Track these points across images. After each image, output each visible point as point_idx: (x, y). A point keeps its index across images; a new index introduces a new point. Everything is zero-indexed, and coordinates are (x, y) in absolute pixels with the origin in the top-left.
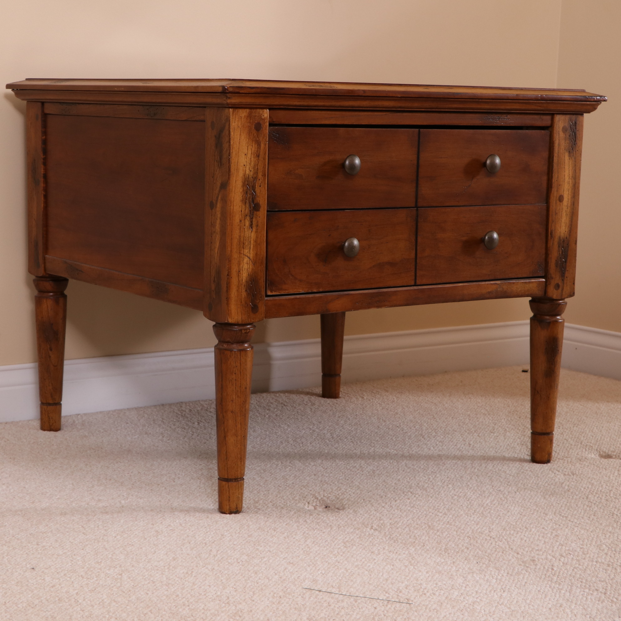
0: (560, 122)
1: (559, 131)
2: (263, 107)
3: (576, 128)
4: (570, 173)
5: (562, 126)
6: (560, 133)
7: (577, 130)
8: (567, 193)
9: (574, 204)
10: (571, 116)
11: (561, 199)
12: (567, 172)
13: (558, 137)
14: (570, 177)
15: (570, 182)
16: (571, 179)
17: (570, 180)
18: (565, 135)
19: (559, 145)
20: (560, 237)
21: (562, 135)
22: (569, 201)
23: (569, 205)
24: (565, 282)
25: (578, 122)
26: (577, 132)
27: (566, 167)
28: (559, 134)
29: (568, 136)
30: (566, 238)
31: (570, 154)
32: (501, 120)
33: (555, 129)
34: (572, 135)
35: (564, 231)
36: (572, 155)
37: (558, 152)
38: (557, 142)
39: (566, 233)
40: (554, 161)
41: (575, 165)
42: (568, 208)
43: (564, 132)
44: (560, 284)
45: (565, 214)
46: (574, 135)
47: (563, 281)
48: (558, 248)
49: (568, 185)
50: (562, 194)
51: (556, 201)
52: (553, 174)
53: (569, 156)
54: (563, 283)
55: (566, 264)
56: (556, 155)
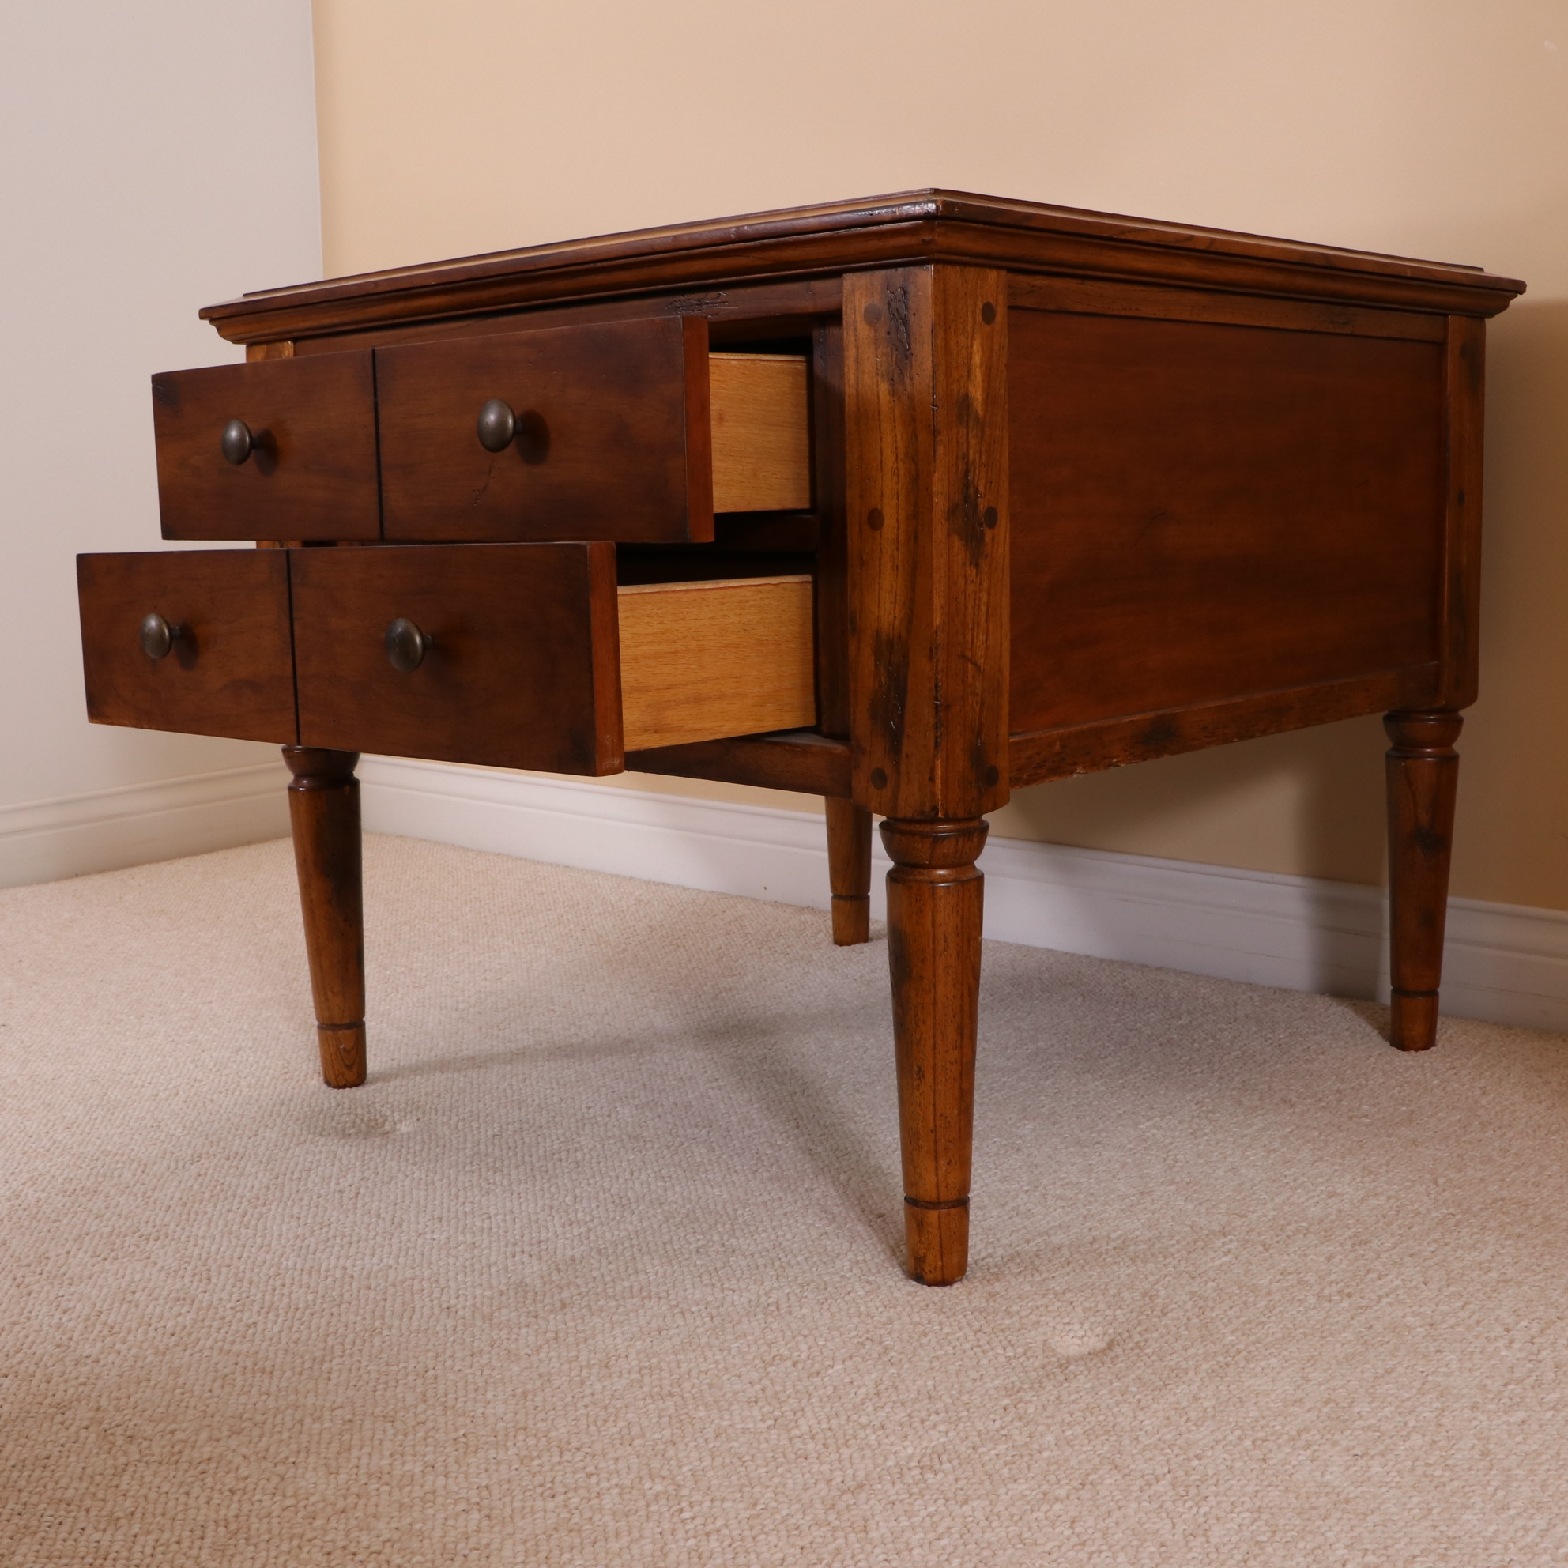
0: (857, 296)
1: (855, 322)
2: (281, 338)
3: (907, 309)
4: (900, 444)
5: (864, 306)
6: (859, 327)
7: (912, 312)
8: (894, 502)
9: (916, 538)
10: (891, 272)
11: (875, 519)
12: (888, 439)
13: (853, 339)
14: (901, 456)
15: (902, 472)
16: (902, 461)
17: (900, 465)
18: (876, 331)
19: (857, 361)
20: (878, 634)
21: (864, 330)
22: (902, 528)
23: (901, 539)
24: (903, 768)
25: (912, 289)
26: (912, 319)
27: (883, 425)
28: (855, 329)
29: (883, 334)
30: (899, 637)
31: (893, 385)
32: (704, 307)
33: (844, 317)
34: (898, 328)
35: (891, 617)
36: (900, 388)
37: (857, 383)
38: (851, 353)
39: (897, 622)
40: (847, 408)
41: (914, 419)
42: (897, 549)
43: (870, 323)
44: (888, 771)
45: (890, 564)
46: (902, 328)
47: (898, 765)
48: (876, 665)
49: (895, 479)
50: (879, 507)
51: (860, 527)
52: (847, 448)
53: (893, 393)
54: (898, 772)
55: (901, 717)
56: (850, 391)
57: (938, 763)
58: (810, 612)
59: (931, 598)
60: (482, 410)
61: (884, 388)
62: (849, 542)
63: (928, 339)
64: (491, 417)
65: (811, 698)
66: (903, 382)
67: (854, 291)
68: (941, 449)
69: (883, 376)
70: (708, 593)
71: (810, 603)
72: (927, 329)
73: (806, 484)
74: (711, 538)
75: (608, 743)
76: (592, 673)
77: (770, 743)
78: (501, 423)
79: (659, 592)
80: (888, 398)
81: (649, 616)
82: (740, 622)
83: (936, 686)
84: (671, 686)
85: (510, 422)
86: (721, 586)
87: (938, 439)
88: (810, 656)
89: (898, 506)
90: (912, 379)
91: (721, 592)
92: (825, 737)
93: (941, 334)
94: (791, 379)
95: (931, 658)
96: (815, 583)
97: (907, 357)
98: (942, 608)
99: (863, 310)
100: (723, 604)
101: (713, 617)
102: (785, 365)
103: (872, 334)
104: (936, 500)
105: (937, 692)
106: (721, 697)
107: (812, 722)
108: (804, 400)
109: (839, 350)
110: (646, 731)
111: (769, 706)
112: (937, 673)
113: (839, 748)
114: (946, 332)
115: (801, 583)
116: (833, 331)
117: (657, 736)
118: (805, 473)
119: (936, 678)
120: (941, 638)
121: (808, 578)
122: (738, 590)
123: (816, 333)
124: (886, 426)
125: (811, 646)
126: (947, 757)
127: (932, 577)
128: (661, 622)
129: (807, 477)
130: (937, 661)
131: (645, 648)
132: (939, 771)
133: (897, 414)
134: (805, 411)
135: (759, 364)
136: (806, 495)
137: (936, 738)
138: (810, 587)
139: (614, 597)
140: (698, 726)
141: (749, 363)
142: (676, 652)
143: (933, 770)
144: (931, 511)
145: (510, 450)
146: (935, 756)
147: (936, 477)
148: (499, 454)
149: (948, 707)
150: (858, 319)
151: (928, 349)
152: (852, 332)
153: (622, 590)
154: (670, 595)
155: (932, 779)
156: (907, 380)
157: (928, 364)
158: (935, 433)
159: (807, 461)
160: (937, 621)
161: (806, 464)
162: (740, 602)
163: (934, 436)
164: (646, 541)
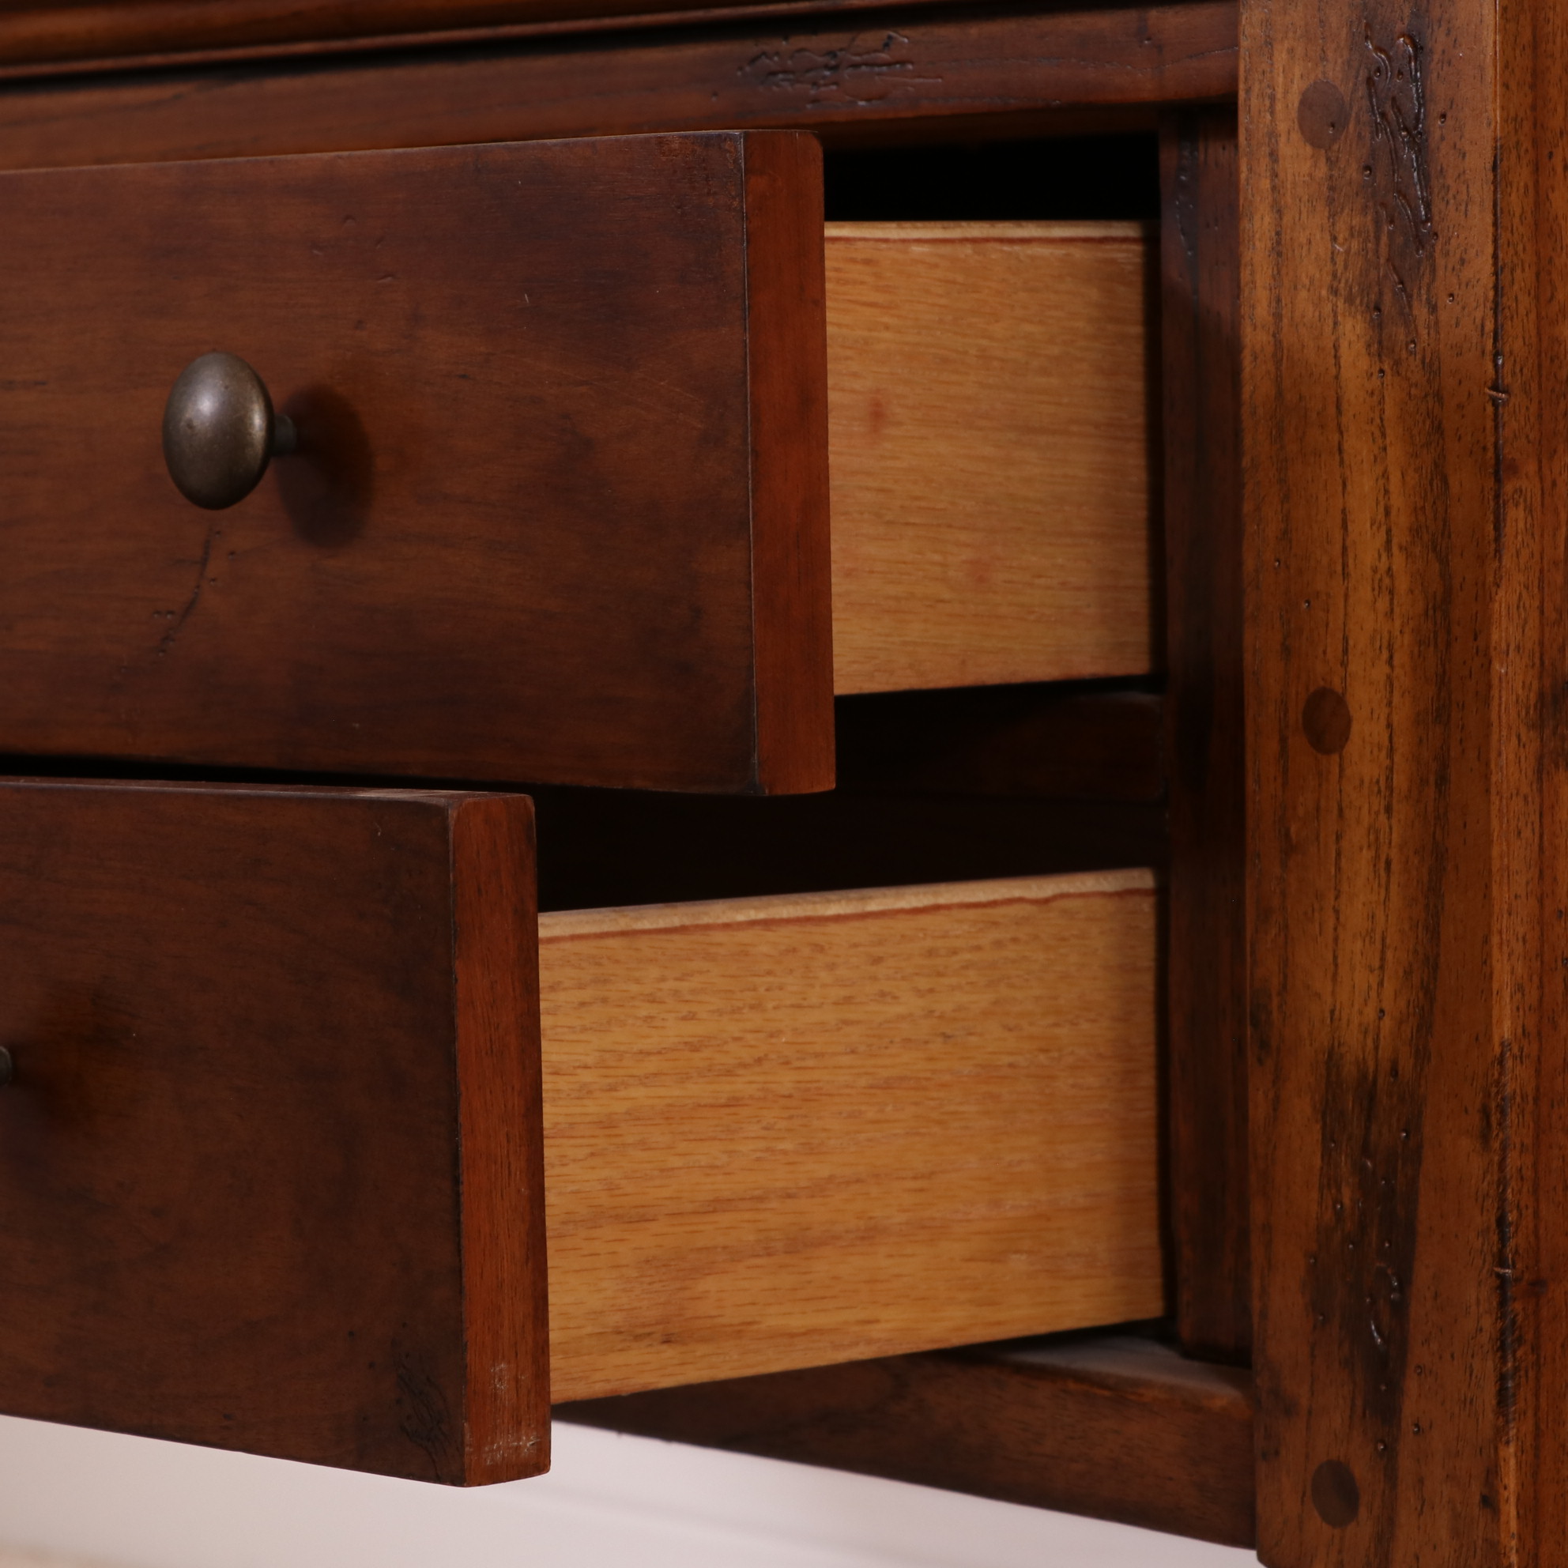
0: (1281, 56)
1: (1273, 135)
3: (1422, 99)
4: (1397, 501)
5: (1298, 86)
6: (1285, 150)
8: (1380, 671)
9: (1442, 780)
11: (1324, 720)
12: (1364, 484)
13: (1265, 184)
14: (1401, 537)
15: (1403, 584)
17: (1399, 560)
18: (1332, 163)
19: (1278, 249)
20: (1332, 1059)
22: (1402, 744)
23: (1400, 781)
24: (1405, 1463)
25: (1438, 41)
26: (1437, 129)
27: (1351, 442)
28: (1274, 155)
29: (1353, 172)
30: (1394, 1072)
31: (1378, 326)
32: (847, 73)
33: (1243, 118)
34: (1395, 156)
35: (1370, 1013)
36: (1401, 335)
37: (1278, 316)
38: (1259, 225)
39: (1387, 1023)
40: (1247, 390)
41: (1438, 429)
42: (1388, 810)
43: (1314, 139)
44: (1362, 1469)
45: (1367, 855)
46: (1408, 155)
47: (1388, 1455)
48: (1327, 1155)
49: (1382, 604)
50: (1337, 684)
51: (1283, 741)
52: (1247, 507)
53: (1380, 347)
54: (1391, 1476)
55: (1400, 1310)
56: (1255, 337)
57: (1509, 1452)
58: (1148, 981)
59: (1486, 961)
60: (179, 385)
61: (1353, 330)
62: (1251, 784)
63: (1481, 190)
64: (205, 405)
65: (1150, 1237)
66: (1407, 319)
67: (1269, 43)
68: (1516, 517)
69: (1350, 300)
70: (833, 928)
71: (1145, 953)
72: (1479, 161)
73: (1138, 601)
74: (825, 781)
75: (502, 1387)
76: (457, 1181)
77: (1020, 1369)
78: (232, 424)
79: (682, 930)
80: (1364, 363)
81: (652, 999)
82: (930, 1013)
83: (1501, 1221)
84: (718, 1205)
85: (258, 420)
86: (873, 906)
87: (1509, 488)
88: (1147, 1112)
89: (1390, 680)
90: (1433, 309)
91: (874, 926)
92: (1188, 1353)
93: (1522, 176)
94: (1094, 294)
95: (1485, 1137)
96: (1161, 893)
97: (1420, 242)
98: (1520, 988)
99: (1295, 99)
100: (877, 960)
101: (848, 1000)
102: (1078, 253)
103: (1322, 170)
104: (1498, 668)
105: (1503, 1240)
106: (870, 1234)
107: (1151, 1307)
108: (1135, 353)
109: (1230, 213)
110: (638, 1338)
111: (1019, 1263)
112: (1502, 1183)
113: (1221, 1394)
114: (1536, 169)
115: (1121, 895)
116: (1213, 152)
117: (670, 1353)
118: (1136, 569)
119: (1502, 1198)
120: (1517, 1078)
121: (1143, 879)
122: (925, 920)
123: (1169, 158)
124: (1359, 446)
125: (1148, 1079)
126: (1538, 1434)
127: (1487, 897)
128: (691, 1017)
129: (1143, 582)
130: (1504, 1148)
131: (639, 1093)
132: (1510, 1481)
133: (1390, 411)
134: (1138, 386)
135: (995, 252)
136: (1139, 635)
137: (1502, 1378)
138: (1147, 905)
139: (529, 946)
140: (797, 1322)
141: (968, 249)
142: (734, 1102)
143: (1492, 1473)
144: (1487, 701)
145: (260, 500)
146: (1500, 1433)
147: (1504, 599)
148: (228, 511)
149: (1537, 1286)
150: (1282, 127)
151: (1480, 221)
152: (1264, 164)
153: (552, 925)
154: (719, 936)
155: (1490, 1502)
156: (1421, 312)
157: (1482, 267)
158: (1500, 469)
159: (1142, 533)
160: (1505, 1027)
161: (1138, 545)
162: (931, 953)
163: (1498, 480)
164: (638, 784)
